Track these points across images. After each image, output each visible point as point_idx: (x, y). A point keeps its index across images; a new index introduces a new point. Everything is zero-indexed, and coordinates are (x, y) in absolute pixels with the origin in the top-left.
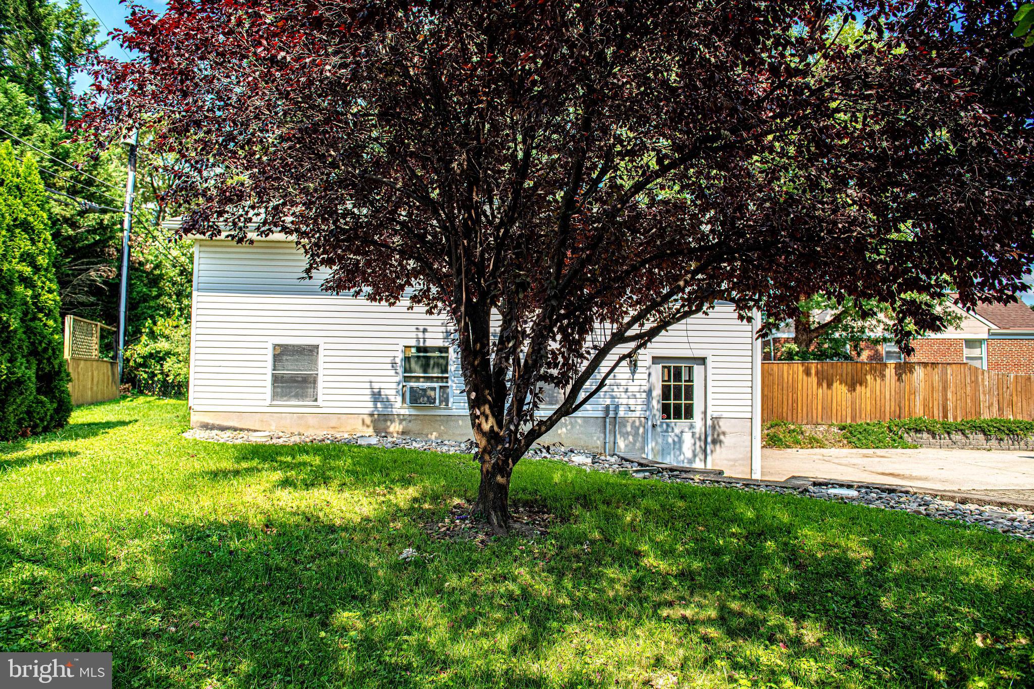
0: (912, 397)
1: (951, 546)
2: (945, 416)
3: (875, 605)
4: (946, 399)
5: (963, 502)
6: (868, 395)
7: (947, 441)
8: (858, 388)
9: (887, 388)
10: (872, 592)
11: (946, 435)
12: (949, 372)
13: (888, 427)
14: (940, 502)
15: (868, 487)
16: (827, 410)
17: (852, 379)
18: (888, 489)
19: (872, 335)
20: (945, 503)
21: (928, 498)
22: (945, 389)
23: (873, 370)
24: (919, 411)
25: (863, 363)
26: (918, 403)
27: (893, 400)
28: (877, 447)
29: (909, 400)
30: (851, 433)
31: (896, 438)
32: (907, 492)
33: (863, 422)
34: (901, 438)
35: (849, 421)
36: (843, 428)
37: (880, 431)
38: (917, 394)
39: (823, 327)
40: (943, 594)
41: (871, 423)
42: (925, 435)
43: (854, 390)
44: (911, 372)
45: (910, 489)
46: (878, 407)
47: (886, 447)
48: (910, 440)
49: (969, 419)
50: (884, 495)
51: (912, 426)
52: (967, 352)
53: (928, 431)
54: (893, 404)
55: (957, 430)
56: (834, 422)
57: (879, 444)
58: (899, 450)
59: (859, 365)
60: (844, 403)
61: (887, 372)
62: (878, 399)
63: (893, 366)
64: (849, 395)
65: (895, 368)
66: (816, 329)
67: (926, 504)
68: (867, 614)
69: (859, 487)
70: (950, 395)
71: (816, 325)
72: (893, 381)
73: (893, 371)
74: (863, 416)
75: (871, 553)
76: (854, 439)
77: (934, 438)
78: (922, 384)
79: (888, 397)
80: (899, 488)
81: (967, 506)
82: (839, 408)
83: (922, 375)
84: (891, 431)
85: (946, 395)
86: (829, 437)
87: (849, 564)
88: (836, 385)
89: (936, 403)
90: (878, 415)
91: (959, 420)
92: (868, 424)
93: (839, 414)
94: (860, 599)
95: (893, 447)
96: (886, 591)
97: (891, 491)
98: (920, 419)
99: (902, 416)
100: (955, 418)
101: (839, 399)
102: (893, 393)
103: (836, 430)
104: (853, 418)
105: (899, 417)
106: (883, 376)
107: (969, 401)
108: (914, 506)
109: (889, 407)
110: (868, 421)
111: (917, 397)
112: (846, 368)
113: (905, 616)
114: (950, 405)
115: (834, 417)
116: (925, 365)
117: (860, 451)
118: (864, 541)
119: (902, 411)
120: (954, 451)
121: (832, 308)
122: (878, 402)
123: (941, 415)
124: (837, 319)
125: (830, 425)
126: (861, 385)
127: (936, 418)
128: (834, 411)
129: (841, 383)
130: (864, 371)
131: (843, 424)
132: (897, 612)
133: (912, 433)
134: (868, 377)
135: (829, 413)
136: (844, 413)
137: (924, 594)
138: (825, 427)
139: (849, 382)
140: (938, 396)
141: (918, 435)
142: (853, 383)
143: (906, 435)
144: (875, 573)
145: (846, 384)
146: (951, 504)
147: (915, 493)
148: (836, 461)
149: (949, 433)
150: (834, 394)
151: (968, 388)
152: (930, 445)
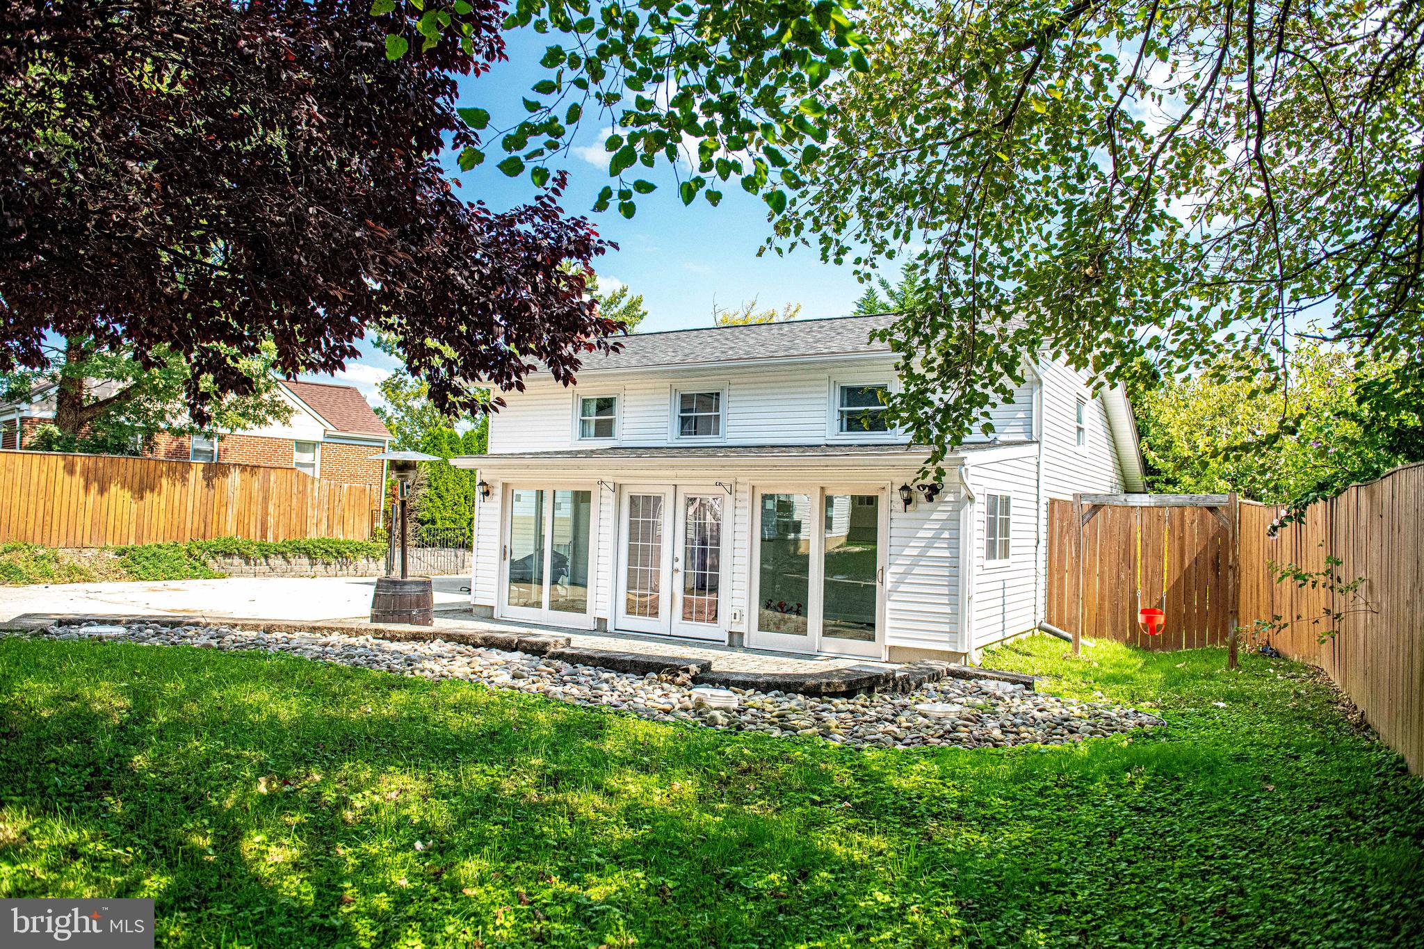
0: (223, 509)
1: (243, 681)
2: (264, 535)
3: (124, 767)
4: (265, 513)
5: (268, 630)
6: (163, 506)
7: (265, 568)
8: (148, 495)
9: (190, 498)
10: (121, 752)
11: (263, 560)
12: (272, 479)
13: (188, 551)
14: (239, 633)
15: (142, 622)
16: (100, 527)
17: (141, 481)
18: (171, 623)
19: (176, 424)
20: (247, 633)
21: (224, 630)
22: (266, 500)
23: (171, 471)
24: (230, 528)
25: (158, 461)
26: (230, 518)
27: (197, 513)
28: (170, 578)
29: (219, 514)
30: (133, 559)
31: (198, 564)
32: (197, 624)
33: (152, 543)
34: (204, 564)
35: (132, 543)
36: (122, 553)
37: (176, 556)
38: (230, 507)
39: (99, 404)
40: (224, 739)
41: (165, 545)
42: (237, 560)
43: (142, 498)
44: (225, 475)
45: (203, 620)
46: (175, 523)
47: (182, 577)
48: (216, 567)
49: (293, 539)
50: (165, 630)
51: (221, 548)
52: (298, 457)
53: (241, 555)
54: (196, 518)
55: (277, 553)
56: (110, 544)
57: (173, 573)
58: (200, 582)
59: (152, 463)
60: (126, 517)
61: (191, 476)
62: (176, 511)
63: (201, 467)
64: (134, 506)
65: (203, 471)
66: (92, 406)
67: (221, 636)
68: (109, 783)
69: (130, 622)
70: (271, 508)
71: (92, 402)
72: (199, 487)
73: (201, 474)
74: (153, 535)
75: (128, 702)
76: (138, 568)
77: (247, 563)
78: (237, 493)
79: (190, 509)
80: (186, 621)
81: (274, 635)
82: (118, 524)
83: (238, 480)
84: (191, 555)
85: (267, 508)
86: (99, 566)
87: (92, 720)
88: (114, 489)
89: (253, 518)
90: (174, 534)
91: (281, 540)
92: (159, 547)
93: (118, 532)
94: (101, 763)
95: (192, 577)
96: (142, 747)
97: (175, 624)
98: (231, 539)
99: (208, 534)
100: (276, 538)
101: (119, 511)
102: (197, 503)
103: (111, 556)
104: (139, 538)
105: (204, 537)
106: (184, 479)
107: (294, 516)
108: (204, 640)
109: (191, 522)
110: (160, 542)
111: (230, 511)
112: (130, 466)
113: (166, 775)
114: (271, 521)
115: (109, 536)
116: (244, 468)
117: (145, 583)
118: (122, 688)
119: (209, 528)
120: (272, 579)
121: (118, 379)
122: (176, 516)
123: (259, 533)
124: (125, 395)
125: (103, 549)
126: (152, 490)
127: (252, 538)
128: (110, 528)
129: (123, 487)
130: (158, 472)
131: (123, 546)
132: (154, 772)
133: (219, 558)
134: (164, 481)
135: (103, 530)
136: (125, 531)
137: (197, 744)
138: (96, 552)
139: (136, 486)
140: (257, 509)
141: (228, 561)
142: (142, 487)
143: (211, 561)
144: (130, 726)
145: (131, 488)
146: (252, 634)
147: (209, 624)
148: (107, 598)
149: (266, 557)
150: (112, 502)
151: (294, 500)
152: (242, 573)
